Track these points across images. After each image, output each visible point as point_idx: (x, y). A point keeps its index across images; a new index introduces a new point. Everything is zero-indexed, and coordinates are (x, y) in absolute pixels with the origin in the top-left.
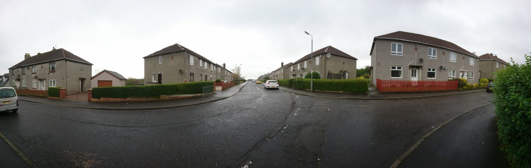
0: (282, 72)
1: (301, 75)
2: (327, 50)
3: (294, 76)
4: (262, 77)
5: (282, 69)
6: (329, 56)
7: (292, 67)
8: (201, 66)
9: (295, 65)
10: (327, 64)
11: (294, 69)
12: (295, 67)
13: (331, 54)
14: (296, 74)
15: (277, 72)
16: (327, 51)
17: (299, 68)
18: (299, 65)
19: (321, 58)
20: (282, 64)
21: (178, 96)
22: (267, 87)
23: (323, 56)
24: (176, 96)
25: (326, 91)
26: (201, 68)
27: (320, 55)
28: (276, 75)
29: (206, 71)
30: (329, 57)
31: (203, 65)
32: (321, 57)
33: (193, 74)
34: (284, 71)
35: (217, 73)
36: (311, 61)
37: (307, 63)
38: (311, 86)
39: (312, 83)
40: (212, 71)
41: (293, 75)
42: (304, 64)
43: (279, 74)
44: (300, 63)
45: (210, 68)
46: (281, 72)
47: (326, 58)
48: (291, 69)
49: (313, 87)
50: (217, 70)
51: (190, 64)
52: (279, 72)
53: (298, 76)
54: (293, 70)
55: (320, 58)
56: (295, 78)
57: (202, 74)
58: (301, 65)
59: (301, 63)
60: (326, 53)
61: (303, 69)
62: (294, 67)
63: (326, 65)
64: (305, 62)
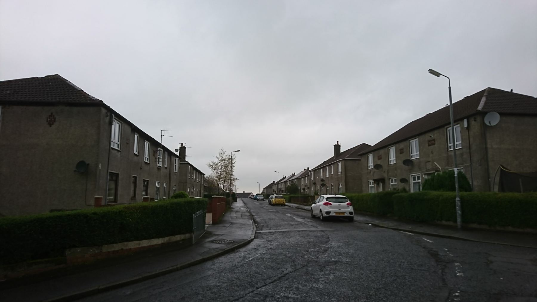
0: (340, 171)
1: (404, 181)
2: (486, 104)
3: (378, 184)
4: (275, 187)
5: (340, 164)
6: (494, 120)
7: (371, 157)
8: (135, 152)
9: (382, 152)
10: (489, 146)
11: (379, 162)
12: (380, 158)
13: (501, 114)
14: (385, 176)
15: (325, 171)
16: (484, 107)
17: (393, 159)
18: (392, 151)
19: (468, 128)
20: (337, 147)
21: (124, 248)
22: (325, 215)
23: (473, 123)
24: (117, 247)
25: (510, 229)
26: (136, 157)
27: (462, 120)
28: (322, 180)
29: (146, 168)
30: (493, 124)
31: (141, 149)
32: (466, 125)
33: (117, 175)
34: (345, 169)
35: (170, 174)
36: (434, 140)
37: (420, 144)
38: (456, 213)
39: (458, 203)
40: (159, 168)
41: (377, 182)
42: (409, 147)
43: (331, 177)
44: (397, 145)
45: (157, 159)
46: (338, 172)
47: (485, 128)
48: (368, 163)
49: (463, 216)
50: (171, 164)
51: (112, 146)
52: (330, 172)
53: (394, 183)
54: (377, 166)
55: (462, 128)
56: (384, 188)
57: (136, 178)
58: (400, 152)
59: (402, 145)
60: (483, 114)
61: (408, 162)
62: (376, 159)
63: (486, 148)
64: (414, 143)
